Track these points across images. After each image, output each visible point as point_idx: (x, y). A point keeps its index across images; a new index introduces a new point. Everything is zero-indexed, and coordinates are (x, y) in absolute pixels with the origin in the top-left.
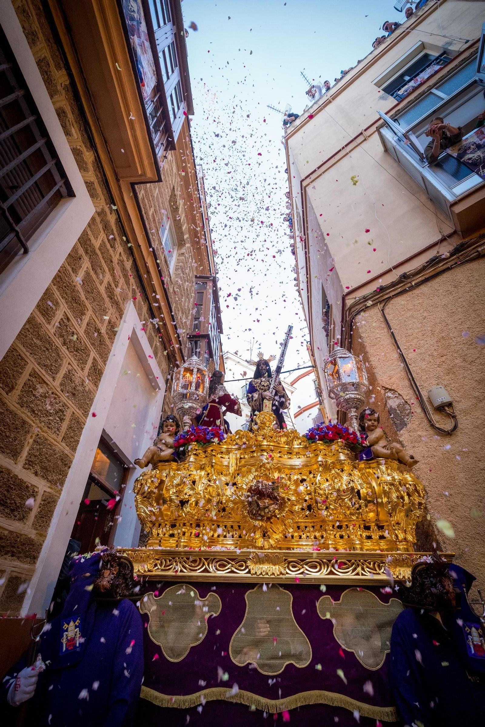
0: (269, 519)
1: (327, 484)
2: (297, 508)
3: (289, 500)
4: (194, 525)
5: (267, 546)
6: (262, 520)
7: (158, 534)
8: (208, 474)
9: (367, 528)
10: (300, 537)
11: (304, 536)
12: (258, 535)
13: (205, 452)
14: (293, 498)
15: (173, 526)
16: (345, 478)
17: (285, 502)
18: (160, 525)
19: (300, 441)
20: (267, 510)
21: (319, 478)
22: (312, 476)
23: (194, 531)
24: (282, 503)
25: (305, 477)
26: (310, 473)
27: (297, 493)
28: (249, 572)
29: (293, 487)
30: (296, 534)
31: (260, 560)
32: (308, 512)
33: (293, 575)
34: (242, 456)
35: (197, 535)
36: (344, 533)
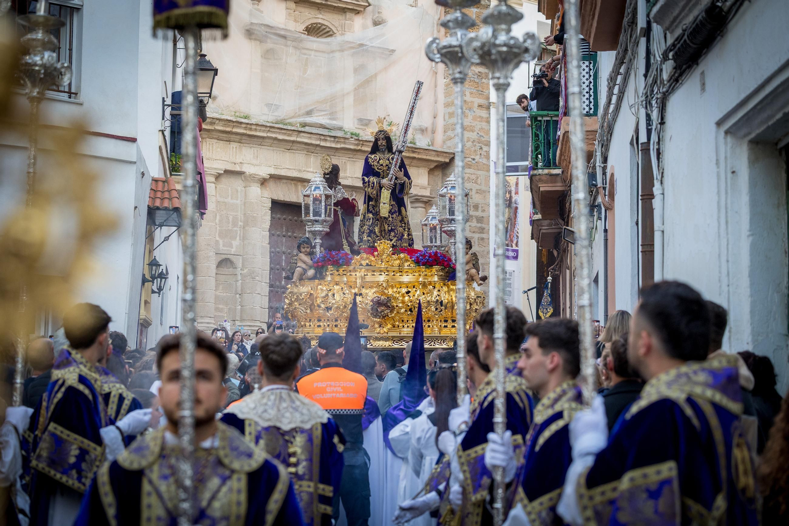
0: (384, 317)
1: (423, 296)
2: (403, 310)
3: (397, 306)
4: (334, 320)
5: (382, 332)
6: (379, 318)
7: (310, 325)
8: (342, 288)
9: (446, 321)
10: (403, 327)
11: (406, 326)
12: (377, 326)
13: (338, 271)
14: (401, 305)
15: (319, 320)
16: (435, 293)
17: (394, 308)
18: (310, 320)
19: (409, 263)
20: (382, 313)
21: (418, 292)
22: (415, 289)
23: (335, 324)
24: (392, 309)
25: (410, 290)
26: (414, 287)
27: (403, 302)
28: (372, 345)
29: (401, 298)
30: (401, 325)
31: (377, 339)
32: (409, 312)
33: (396, 346)
34: (366, 274)
35: (336, 326)
36: (430, 325)
